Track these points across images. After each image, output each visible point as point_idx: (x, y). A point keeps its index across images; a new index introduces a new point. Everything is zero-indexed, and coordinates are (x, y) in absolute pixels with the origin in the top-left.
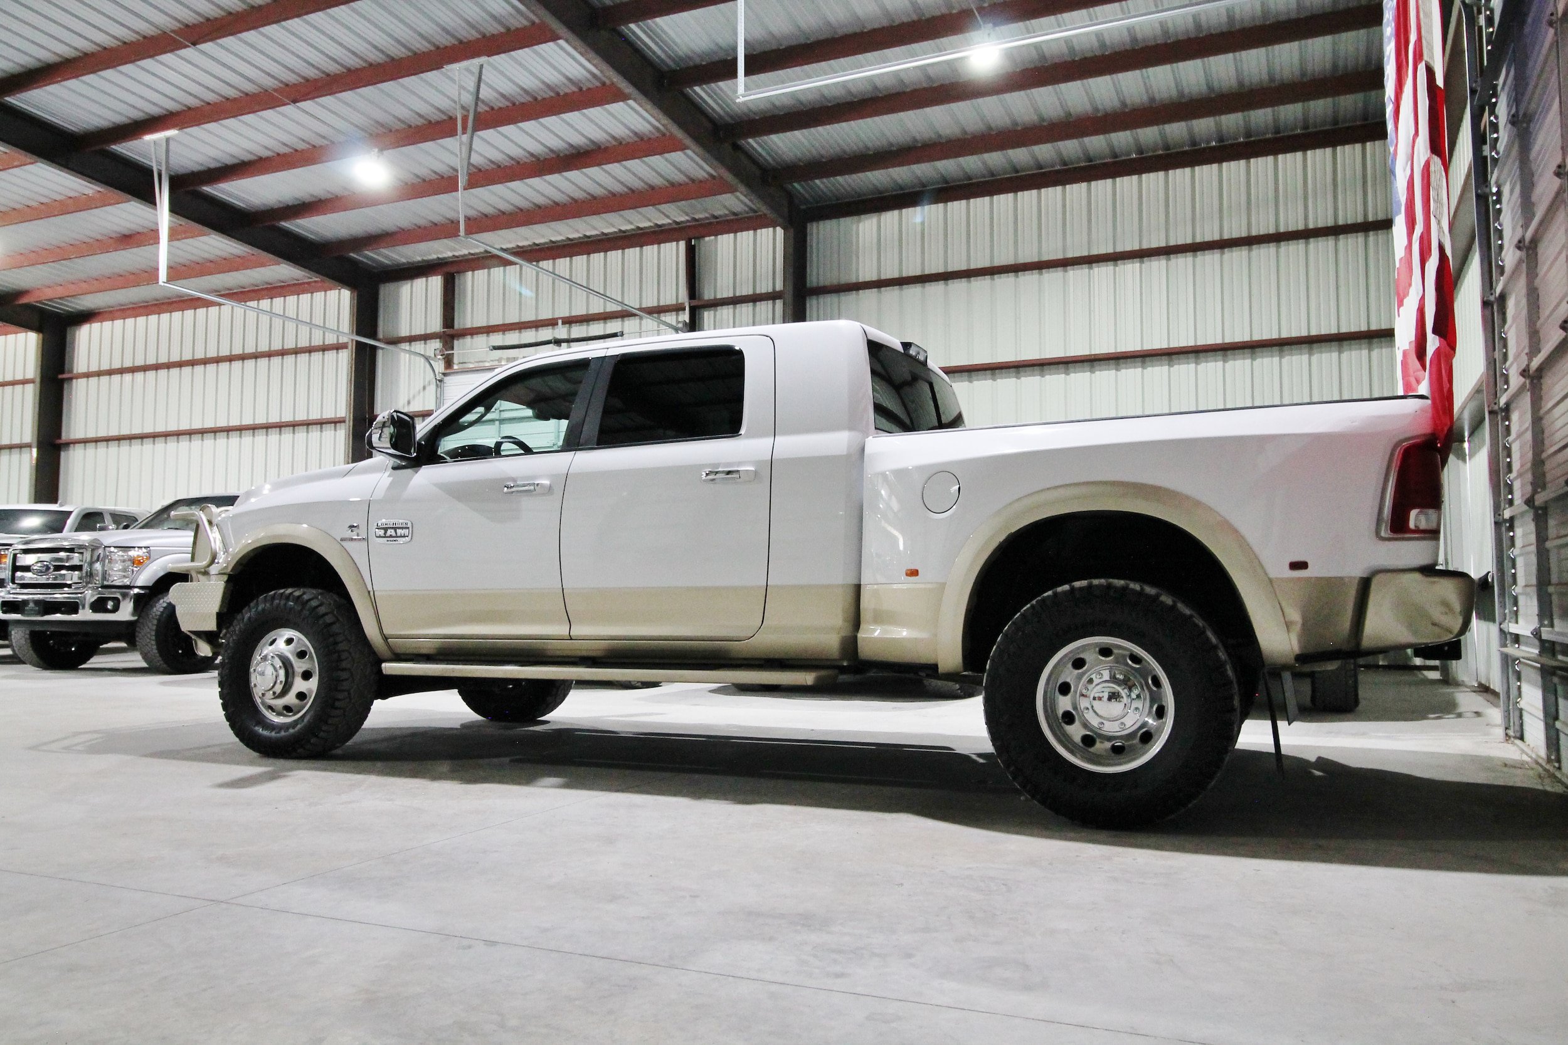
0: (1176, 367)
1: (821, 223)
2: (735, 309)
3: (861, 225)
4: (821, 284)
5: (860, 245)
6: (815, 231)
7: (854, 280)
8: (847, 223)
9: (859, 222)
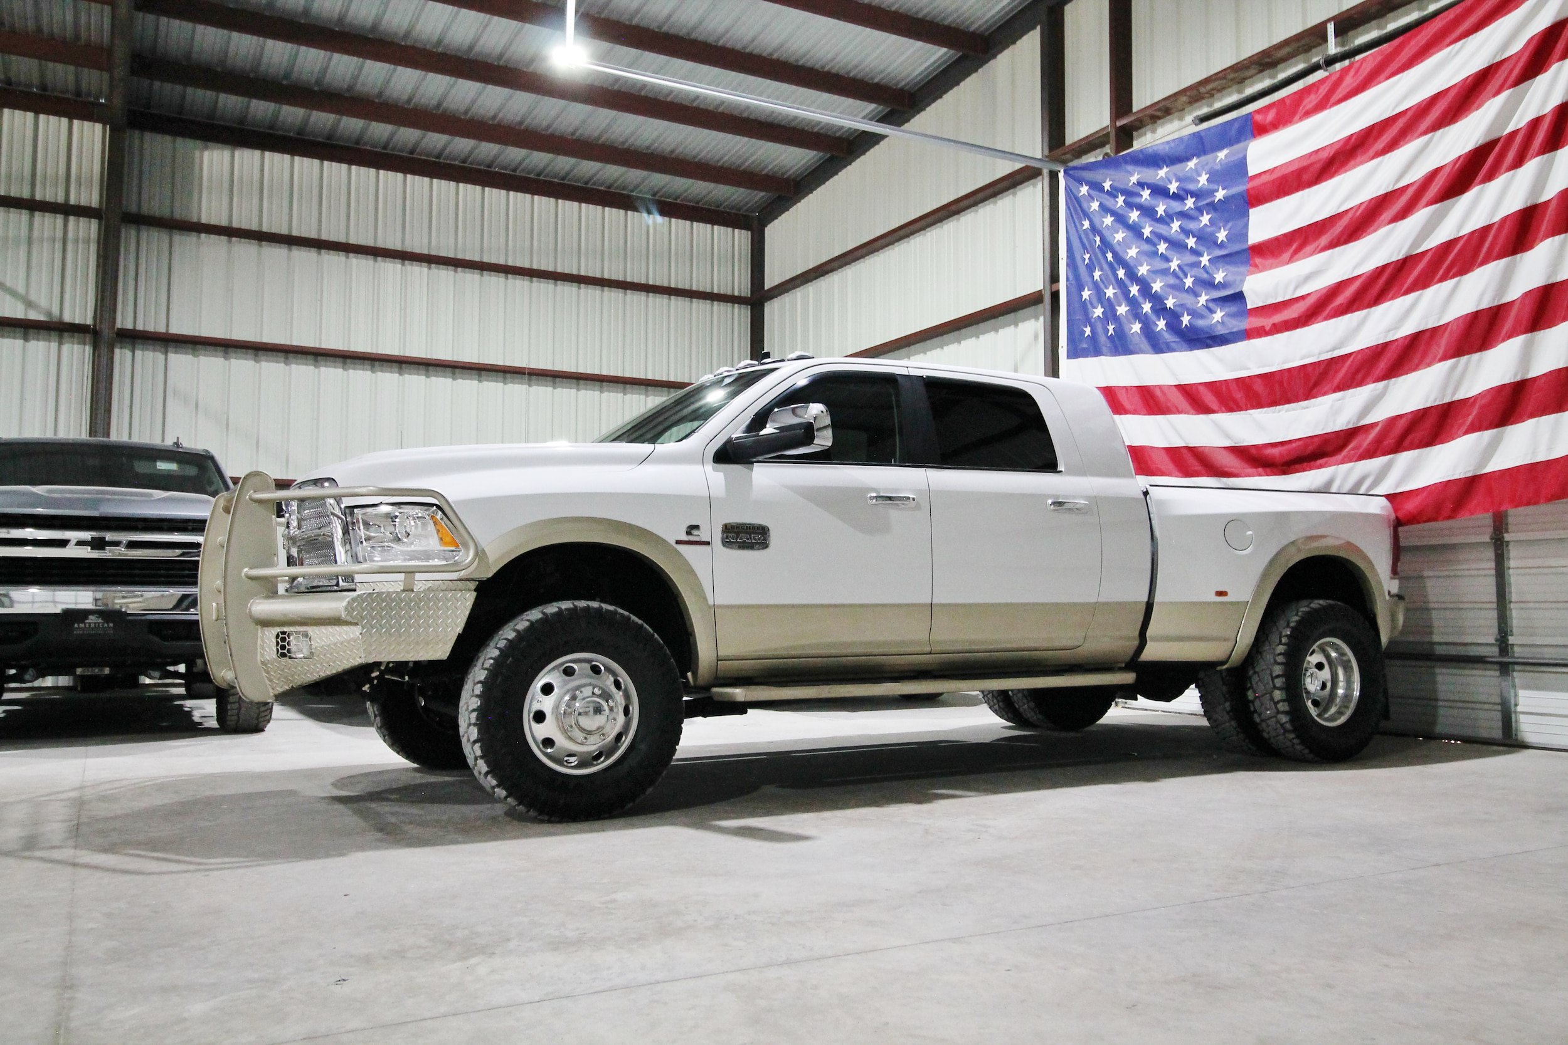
0: (559, 390)
1: (148, 136)
2: (32, 216)
3: (206, 154)
4: (145, 210)
5: (205, 178)
6: (137, 142)
7: (195, 220)
8: (184, 145)
9: (206, 148)
